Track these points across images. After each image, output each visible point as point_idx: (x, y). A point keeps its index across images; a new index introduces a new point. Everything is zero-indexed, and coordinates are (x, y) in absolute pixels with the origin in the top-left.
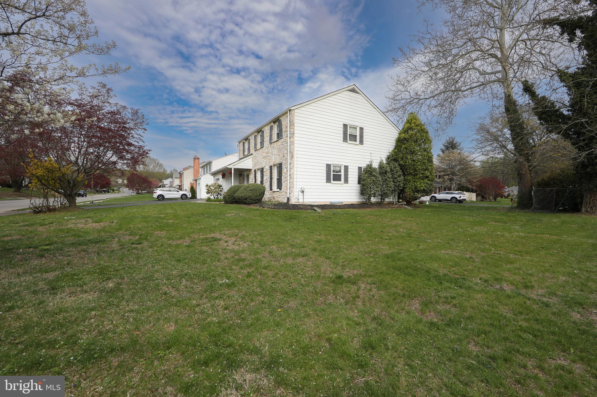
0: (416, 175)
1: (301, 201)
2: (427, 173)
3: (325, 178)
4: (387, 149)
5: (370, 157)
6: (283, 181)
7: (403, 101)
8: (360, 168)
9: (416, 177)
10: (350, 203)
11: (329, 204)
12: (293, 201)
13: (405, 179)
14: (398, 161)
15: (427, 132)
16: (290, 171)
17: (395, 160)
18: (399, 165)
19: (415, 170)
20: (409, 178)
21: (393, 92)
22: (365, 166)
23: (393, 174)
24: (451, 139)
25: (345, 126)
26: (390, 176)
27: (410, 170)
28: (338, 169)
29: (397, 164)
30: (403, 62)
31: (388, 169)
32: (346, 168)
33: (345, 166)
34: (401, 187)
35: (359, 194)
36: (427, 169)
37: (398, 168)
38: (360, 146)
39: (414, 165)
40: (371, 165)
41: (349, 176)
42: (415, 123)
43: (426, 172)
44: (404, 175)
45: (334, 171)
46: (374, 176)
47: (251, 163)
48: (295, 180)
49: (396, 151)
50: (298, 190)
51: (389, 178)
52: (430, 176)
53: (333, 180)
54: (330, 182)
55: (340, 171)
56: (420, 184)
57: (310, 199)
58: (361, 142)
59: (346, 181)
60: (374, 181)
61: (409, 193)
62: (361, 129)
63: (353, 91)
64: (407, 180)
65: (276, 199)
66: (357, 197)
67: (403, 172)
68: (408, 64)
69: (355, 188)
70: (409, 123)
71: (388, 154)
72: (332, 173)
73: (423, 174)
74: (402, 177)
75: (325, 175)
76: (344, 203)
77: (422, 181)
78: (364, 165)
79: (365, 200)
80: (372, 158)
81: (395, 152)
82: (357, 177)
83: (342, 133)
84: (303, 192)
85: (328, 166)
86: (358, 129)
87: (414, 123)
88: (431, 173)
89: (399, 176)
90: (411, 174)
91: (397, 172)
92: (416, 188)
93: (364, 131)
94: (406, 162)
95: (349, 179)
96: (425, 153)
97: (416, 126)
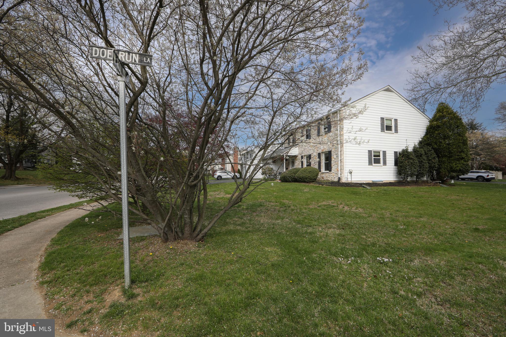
0: (451, 157)
1: (349, 180)
2: (464, 155)
3: (368, 161)
4: (419, 135)
5: (406, 143)
6: (332, 165)
7: (423, 92)
8: (396, 153)
9: (451, 159)
10: (389, 182)
11: (371, 182)
12: (344, 180)
13: (439, 161)
14: (431, 145)
15: (461, 119)
16: (341, 157)
17: (428, 144)
18: (433, 148)
19: (450, 152)
20: (444, 159)
21: (412, 85)
22: (401, 150)
23: (428, 157)
24: (470, 121)
25: (382, 119)
26: (426, 158)
27: (444, 153)
28: (378, 154)
29: (430, 148)
30: (423, 58)
31: (423, 152)
32: (384, 153)
33: (383, 151)
34: (436, 167)
35: (397, 174)
36: (462, 151)
37: (433, 151)
38: (396, 135)
39: (449, 148)
40: (407, 150)
41: (387, 159)
42: (447, 112)
43: (462, 154)
44: (438, 157)
45: (374, 156)
46: (412, 159)
47: (298, 151)
48: (345, 164)
49: (428, 136)
50: (347, 171)
51: (424, 160)
52: (466, 158)
53: (374, 163)
54: (372, 165)
55: (379, 156)
56: (456, 165)
57: (356, 178)
58: (396, 131)
59: (385, 163)
60: (411, 163)
61: (444, 173)
62: (396, 120)
63: (388, 90)
64: (442, 161)
65: (325, 178)
66: (395, 177)
67: (436, 154)
68: (428, 60)
69: (393, 169)
70: (441, 112)
71: (421, 140)
72: (373, 157)
73: (458, 156)
74: (437, 159)
75: (367, 159)
76: (384, 182)
77: (458, 162)
78: (399, 150)
79: (402, 179)
80: (408, 144)
81: (427, 138)
82: (394, 160)
83: (380, 125)
84: (351, 173)
85: (370, 152)
86: (393, 121)
87: (445, 112)
88: (466, 155)
89: (434, 158)
90: (446, 156)
91: (431, 155)
92: (451, 168)
93: (398, 121)
94: (440, 146)
95: (387, 162)
96: (461, 138)
97: (449, 114)
